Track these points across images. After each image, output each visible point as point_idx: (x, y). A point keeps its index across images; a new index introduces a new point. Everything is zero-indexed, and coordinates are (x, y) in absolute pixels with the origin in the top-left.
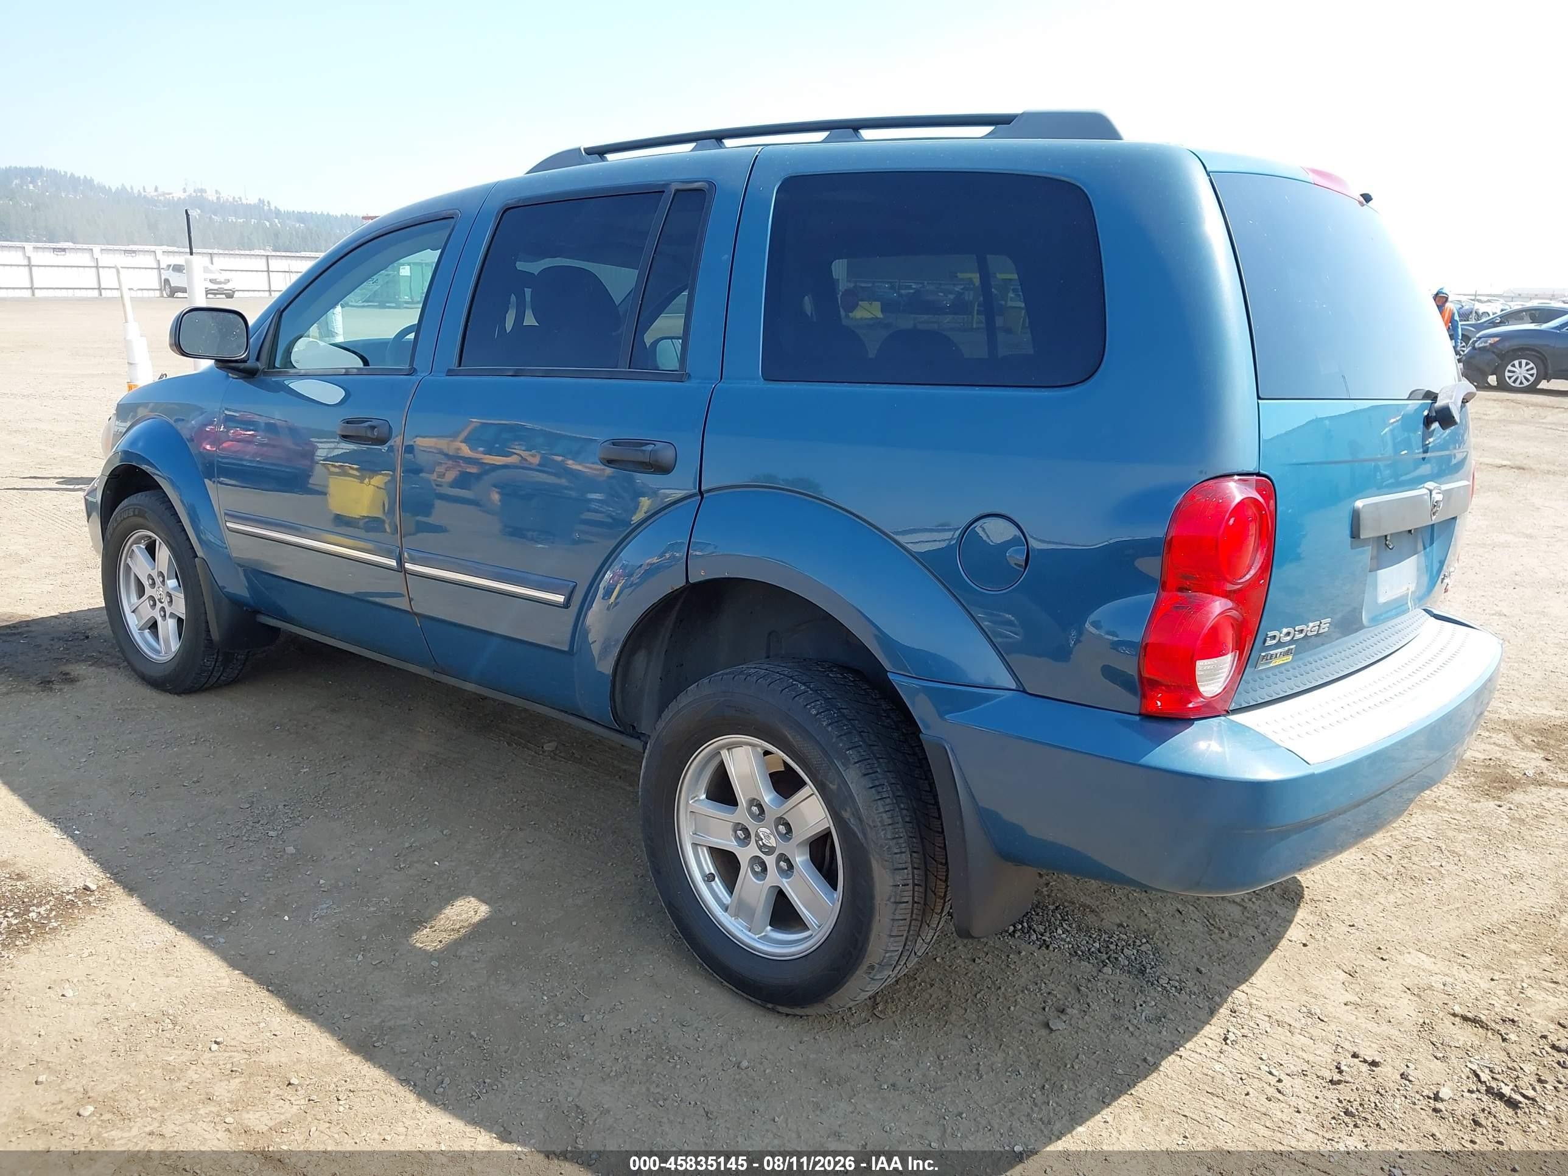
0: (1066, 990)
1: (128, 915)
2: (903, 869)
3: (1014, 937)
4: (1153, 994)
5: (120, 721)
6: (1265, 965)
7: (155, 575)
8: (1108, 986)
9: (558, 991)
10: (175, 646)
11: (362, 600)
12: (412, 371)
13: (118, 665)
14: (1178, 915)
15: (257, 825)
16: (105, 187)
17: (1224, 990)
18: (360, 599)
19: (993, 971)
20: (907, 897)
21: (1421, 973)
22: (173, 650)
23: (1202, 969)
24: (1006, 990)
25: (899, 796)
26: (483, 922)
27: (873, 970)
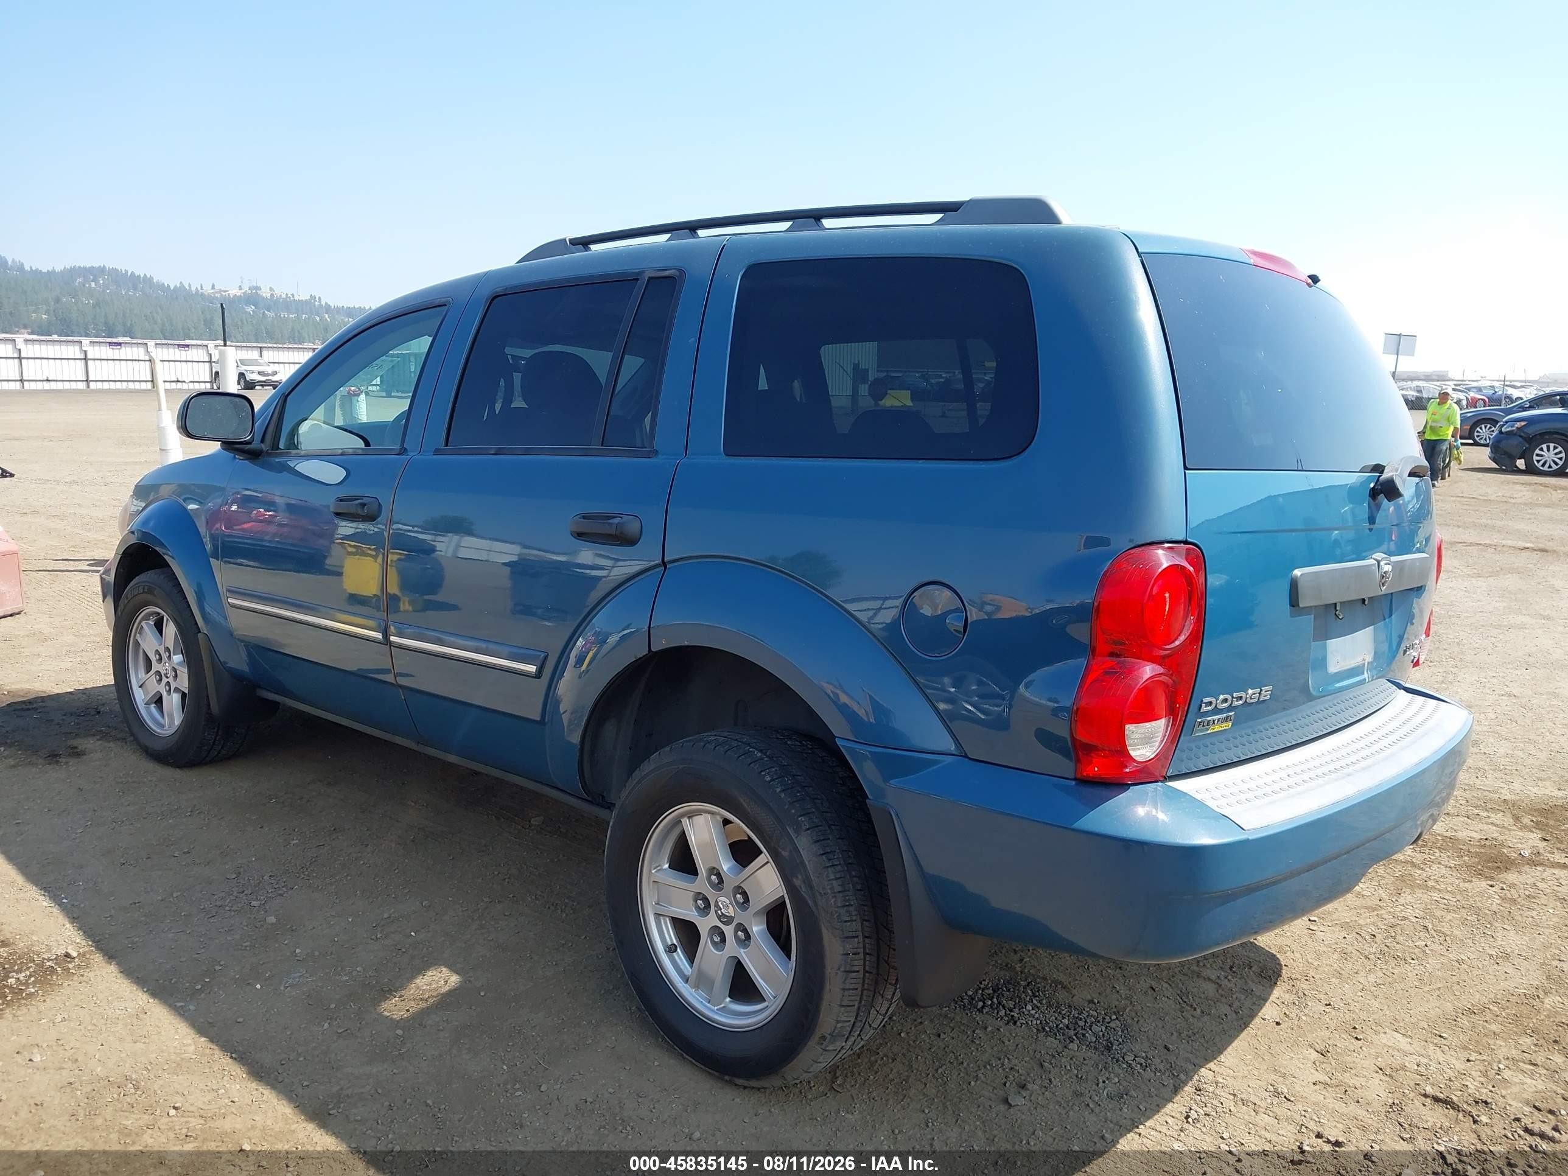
0: (1029, 1066)
1: (104, 982)
2: (854, 937)
3: (982, 1012)
4: (1117, 1070)
5: (121, 794)
6: (1236, 1043)
7: (161, 650)
8: (1072, 1062)
9: (519, 1061)
10: (178, 720)
11: (363, 677)
12: (403, 451)
13: (125, 739)
14: (1150, 992)
15: (241, 895)
16: (163, 284)
17: (1190, 1068)
18: (361, 675)
19: (957, 1046)
20: (858, 964)
21: (1396, 1053)
22: (176, 724)
23: (1171, 1046)
24: (968, 1064)
25: (850, 864)
26: (451, 993)
27: (825, 1040)
